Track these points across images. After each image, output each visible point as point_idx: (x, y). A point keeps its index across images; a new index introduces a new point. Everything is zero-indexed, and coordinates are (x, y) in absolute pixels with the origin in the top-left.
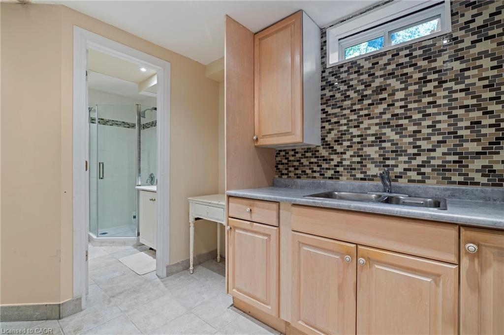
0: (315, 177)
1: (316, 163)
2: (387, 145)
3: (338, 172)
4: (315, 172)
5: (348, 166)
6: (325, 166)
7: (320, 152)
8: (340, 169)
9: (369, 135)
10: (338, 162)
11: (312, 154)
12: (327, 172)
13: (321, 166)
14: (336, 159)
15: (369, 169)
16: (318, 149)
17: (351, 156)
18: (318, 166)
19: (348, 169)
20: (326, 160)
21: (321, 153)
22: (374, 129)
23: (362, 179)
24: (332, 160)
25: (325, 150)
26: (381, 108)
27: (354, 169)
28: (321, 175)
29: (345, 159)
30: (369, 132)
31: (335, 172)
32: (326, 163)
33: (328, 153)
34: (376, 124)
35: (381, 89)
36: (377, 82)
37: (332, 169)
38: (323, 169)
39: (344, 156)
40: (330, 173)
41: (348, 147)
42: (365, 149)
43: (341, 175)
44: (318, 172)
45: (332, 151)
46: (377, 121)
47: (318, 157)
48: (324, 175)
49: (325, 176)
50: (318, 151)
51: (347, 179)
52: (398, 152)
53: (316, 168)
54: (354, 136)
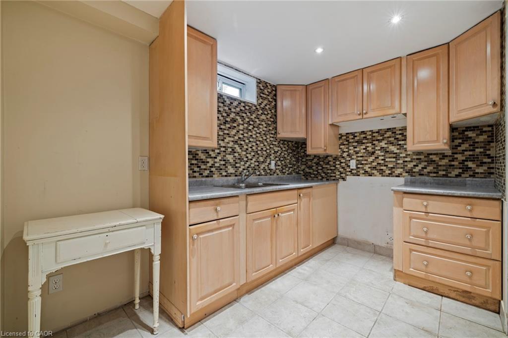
0: (195, 177)
1: (196, 164)
2: (236, 155)
3: (212, 172)
4: (195, 172)
5: (218, 167)
6: (203, 167)
7: (199, 155)
8: (213, 169)
9: (229, 147)
10: (212, 164)
11: (193, 157)
12: (204, 172)
13: (200, 167)
14: (211, 162)
15: (229, 169)
16: (198, 152)
17: (220, 160)
18: (198, 167)
19: (218, 169)
20: (204, 162)
21: (200, 157)
22: (231, 144)
23: (226, 176)
24: (208, 162)
25: (203, 154)
26: (234, 132)
27: (221, 169)
28: (200, 174)
29: (216, 162)
30: (229, 145)
31: (210, 172)
32: (204, 165)
33: (205, 157)
34: (233, 141)
35: (234, 120)
36: (232, 115)
37: (209, 169)
38: (202, 169)
39: (216, 160)
40: (206, 173)
41: (218, 153)
42: (227, 156)
43: (214, 174)
44: (198, 172)
45: (208, 155)
46: (232, 139)
47: (197, 159)
48: (202, 174)
49: (204, 175)
50: (198, 154)
51: (218, 176)
52: (241, 159)
53: (196, 169)
54: (221, 147)
